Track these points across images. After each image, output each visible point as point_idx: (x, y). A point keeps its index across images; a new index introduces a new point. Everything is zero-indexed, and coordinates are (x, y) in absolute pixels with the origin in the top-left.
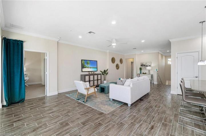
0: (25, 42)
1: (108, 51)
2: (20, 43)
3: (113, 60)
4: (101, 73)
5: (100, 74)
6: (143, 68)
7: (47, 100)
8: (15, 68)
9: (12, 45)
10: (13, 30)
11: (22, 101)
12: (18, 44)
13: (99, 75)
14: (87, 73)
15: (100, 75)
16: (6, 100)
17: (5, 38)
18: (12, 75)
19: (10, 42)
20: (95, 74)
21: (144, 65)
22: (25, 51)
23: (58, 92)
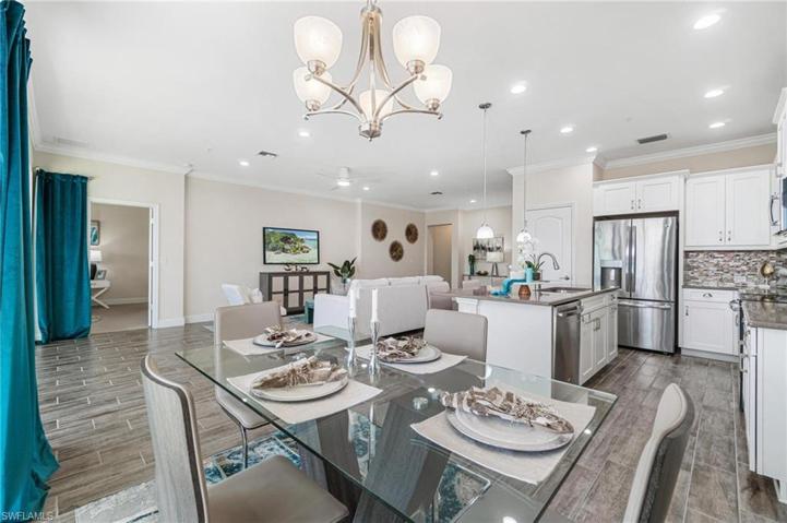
0: (92, 178)
1: (359, 201)
2: (77, 181)
3: (379, 230)
4: (332, 269)
5: (328, 273)
6: (479, 255)
7: (152, 342)
8: (66, 246)
9: (58, 188)
10: (62, 150)
11: (82, 334)
12: (74, 185)
13: (319, 277)
14: (281, 269)
15: (325, 277)
16: (41, 328)
17: (42, 171)
18: (58, 267)
19: (52, 182)
20: (308, 273)
21: (483, 248)
22: (94, 204)
23: (186, 320)
